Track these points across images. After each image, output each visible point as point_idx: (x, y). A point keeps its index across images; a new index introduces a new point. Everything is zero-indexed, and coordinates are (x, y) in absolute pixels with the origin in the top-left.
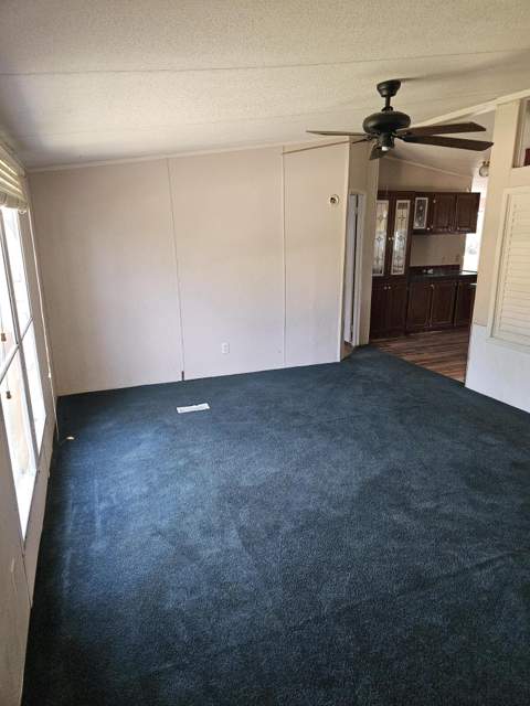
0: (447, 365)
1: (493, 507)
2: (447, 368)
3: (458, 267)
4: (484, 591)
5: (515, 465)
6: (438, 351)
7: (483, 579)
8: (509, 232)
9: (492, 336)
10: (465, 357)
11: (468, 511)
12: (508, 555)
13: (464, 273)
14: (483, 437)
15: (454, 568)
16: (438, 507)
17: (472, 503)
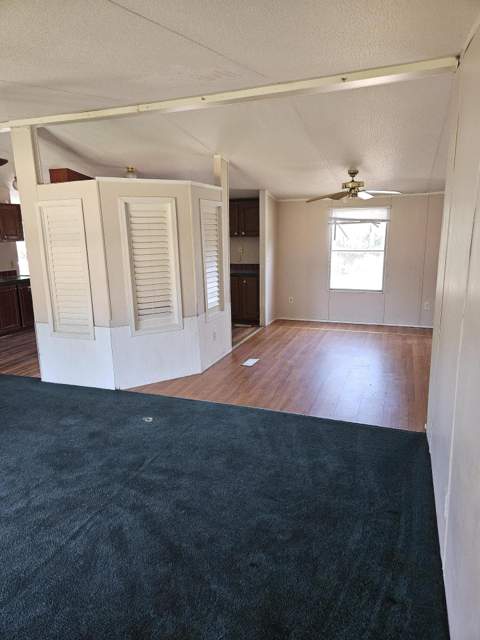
0: (23, 365)
1: (79, 478)
2: (23, 368)
3: (15, 273)
4: (81, 556)
5: (92, 435)
6: (11, 354)
7: (77, 547)
8: (48, 239)
9: (54, 331)
10: (35, 354)
11: (58, 493)
12: (96, 514)
13: (22, 278)
14: (62, 422)
15: (52, 550)
16: (29, 502)
17: (61, 484)
